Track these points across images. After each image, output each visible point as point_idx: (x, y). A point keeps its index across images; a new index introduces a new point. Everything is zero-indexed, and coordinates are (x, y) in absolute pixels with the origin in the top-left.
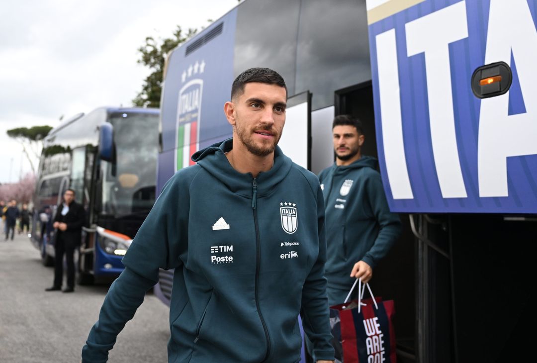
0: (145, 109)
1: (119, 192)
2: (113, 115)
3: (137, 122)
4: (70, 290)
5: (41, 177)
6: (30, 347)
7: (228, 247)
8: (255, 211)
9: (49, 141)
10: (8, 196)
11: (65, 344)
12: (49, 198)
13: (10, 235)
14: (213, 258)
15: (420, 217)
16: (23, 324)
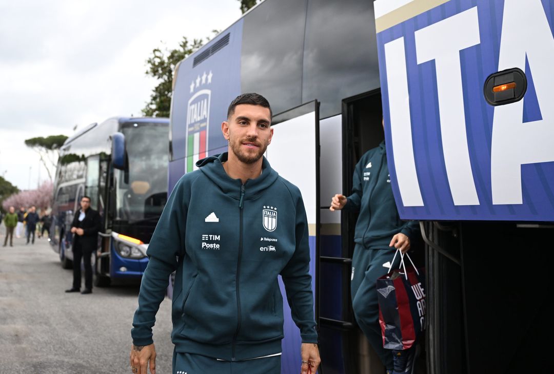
0: (154, 119)
1: (131, 199)
2: (125, 125)
3: (147, 131)
4: (88, 291)
5: (58, 184)
6: (54, 346)
7: (216, 236)
8: (241, 210)
9: (65, 150)
10: (27, 203)
11: (86, 343)
12: (67, 205)
13: (31, 239)
14: (204, 244)
15: (431, 223)
16: (46, 324)
